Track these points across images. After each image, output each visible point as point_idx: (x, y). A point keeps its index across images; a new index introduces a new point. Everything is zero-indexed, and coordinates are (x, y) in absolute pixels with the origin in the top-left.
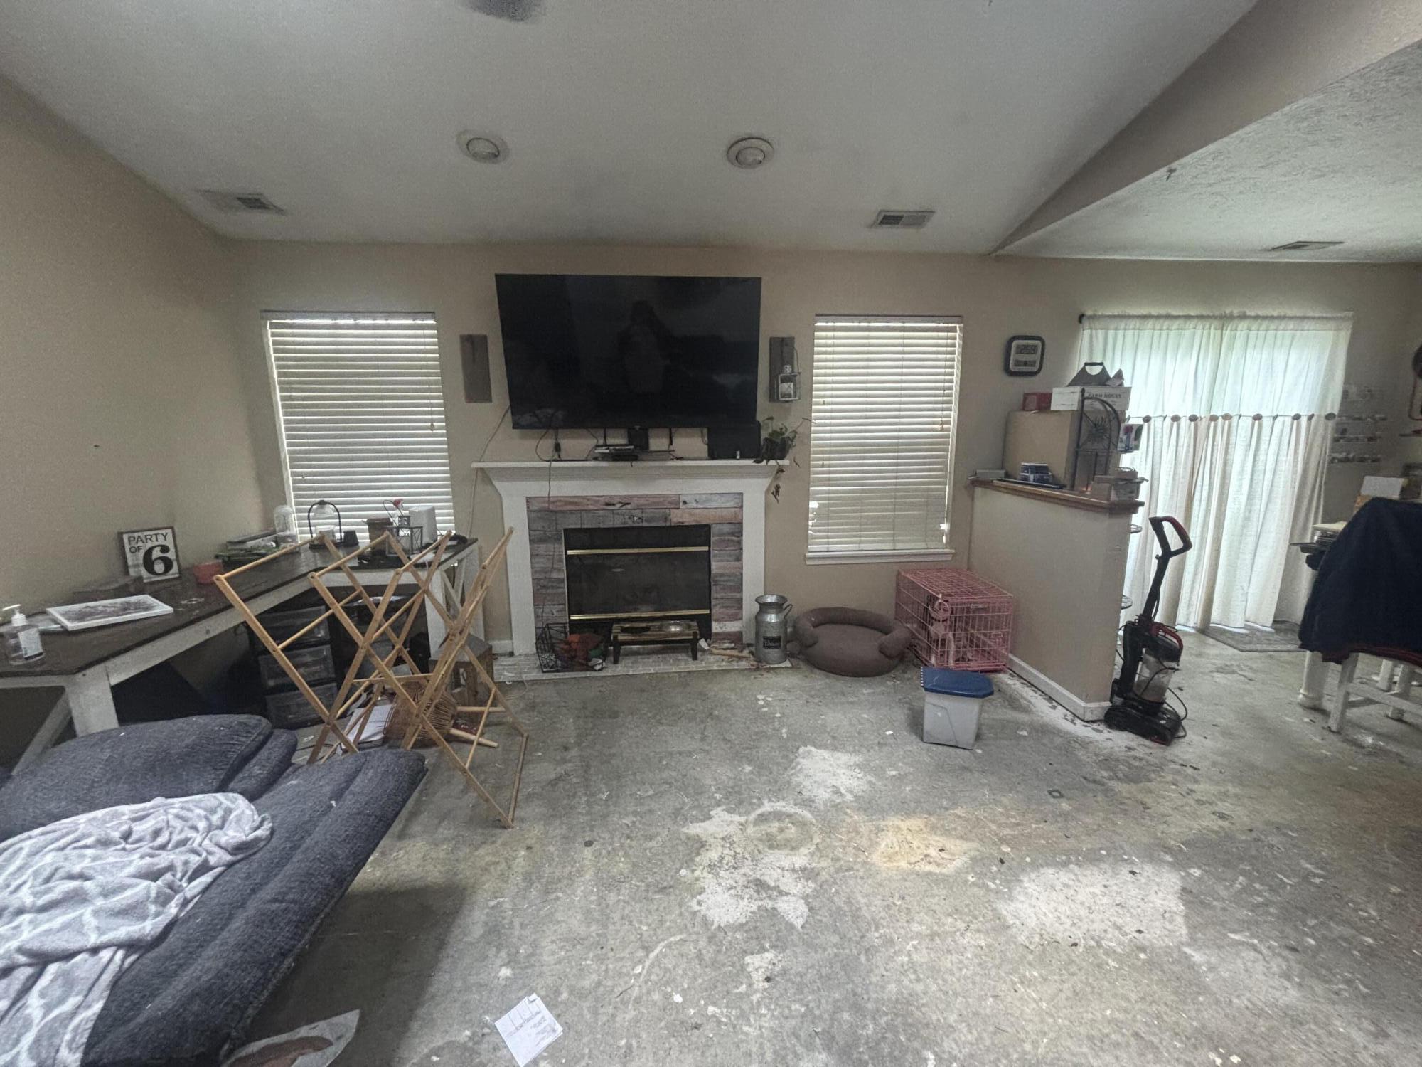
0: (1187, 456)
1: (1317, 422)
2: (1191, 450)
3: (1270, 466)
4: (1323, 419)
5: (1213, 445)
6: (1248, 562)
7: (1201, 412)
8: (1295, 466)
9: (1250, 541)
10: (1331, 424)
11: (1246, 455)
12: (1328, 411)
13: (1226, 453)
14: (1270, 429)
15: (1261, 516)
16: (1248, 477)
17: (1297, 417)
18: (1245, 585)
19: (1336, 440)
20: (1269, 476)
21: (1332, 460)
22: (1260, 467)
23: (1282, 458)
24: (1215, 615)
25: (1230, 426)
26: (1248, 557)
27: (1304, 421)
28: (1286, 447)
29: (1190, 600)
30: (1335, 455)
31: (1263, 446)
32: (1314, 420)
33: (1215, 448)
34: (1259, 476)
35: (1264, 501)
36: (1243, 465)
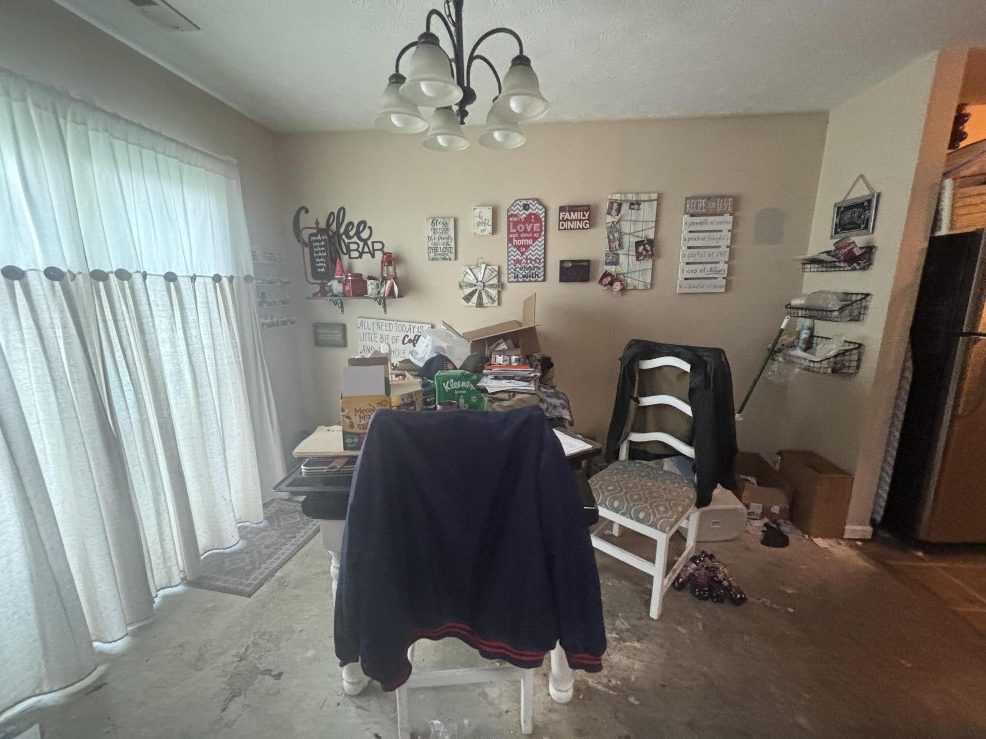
0: (67, 344)
1: (238, 284)
2: (73, 330)
3: (206, 341)
4: (242, 282)
5: (116, 321)
6: (221, 465)
7: (67, 263)
8: (233, 338)
9: (215, 439)
10: (252, 286)
11: (173, 330)
12: (245, 274)
13: (142, 332)
14: (192, 294)
15: (217, 403)
16: (185, 359)
17: (217, 279)
18: (227, 494)
19: (260, 304)
20: (208, 352)
21: (263, 325)
22: (196, 346)
23: (217, 330)
24: (203, 540)
25: (132, 288)
26: (219, 459)
27: (225, 281)
28: (217, 316)
29: (164, 552)
30: (263, 320)
31: (191, 317)
32: (235, 281)
33: (121, 324)
34: (198, 358)
35: (214, 385)
36: (174, 345)
